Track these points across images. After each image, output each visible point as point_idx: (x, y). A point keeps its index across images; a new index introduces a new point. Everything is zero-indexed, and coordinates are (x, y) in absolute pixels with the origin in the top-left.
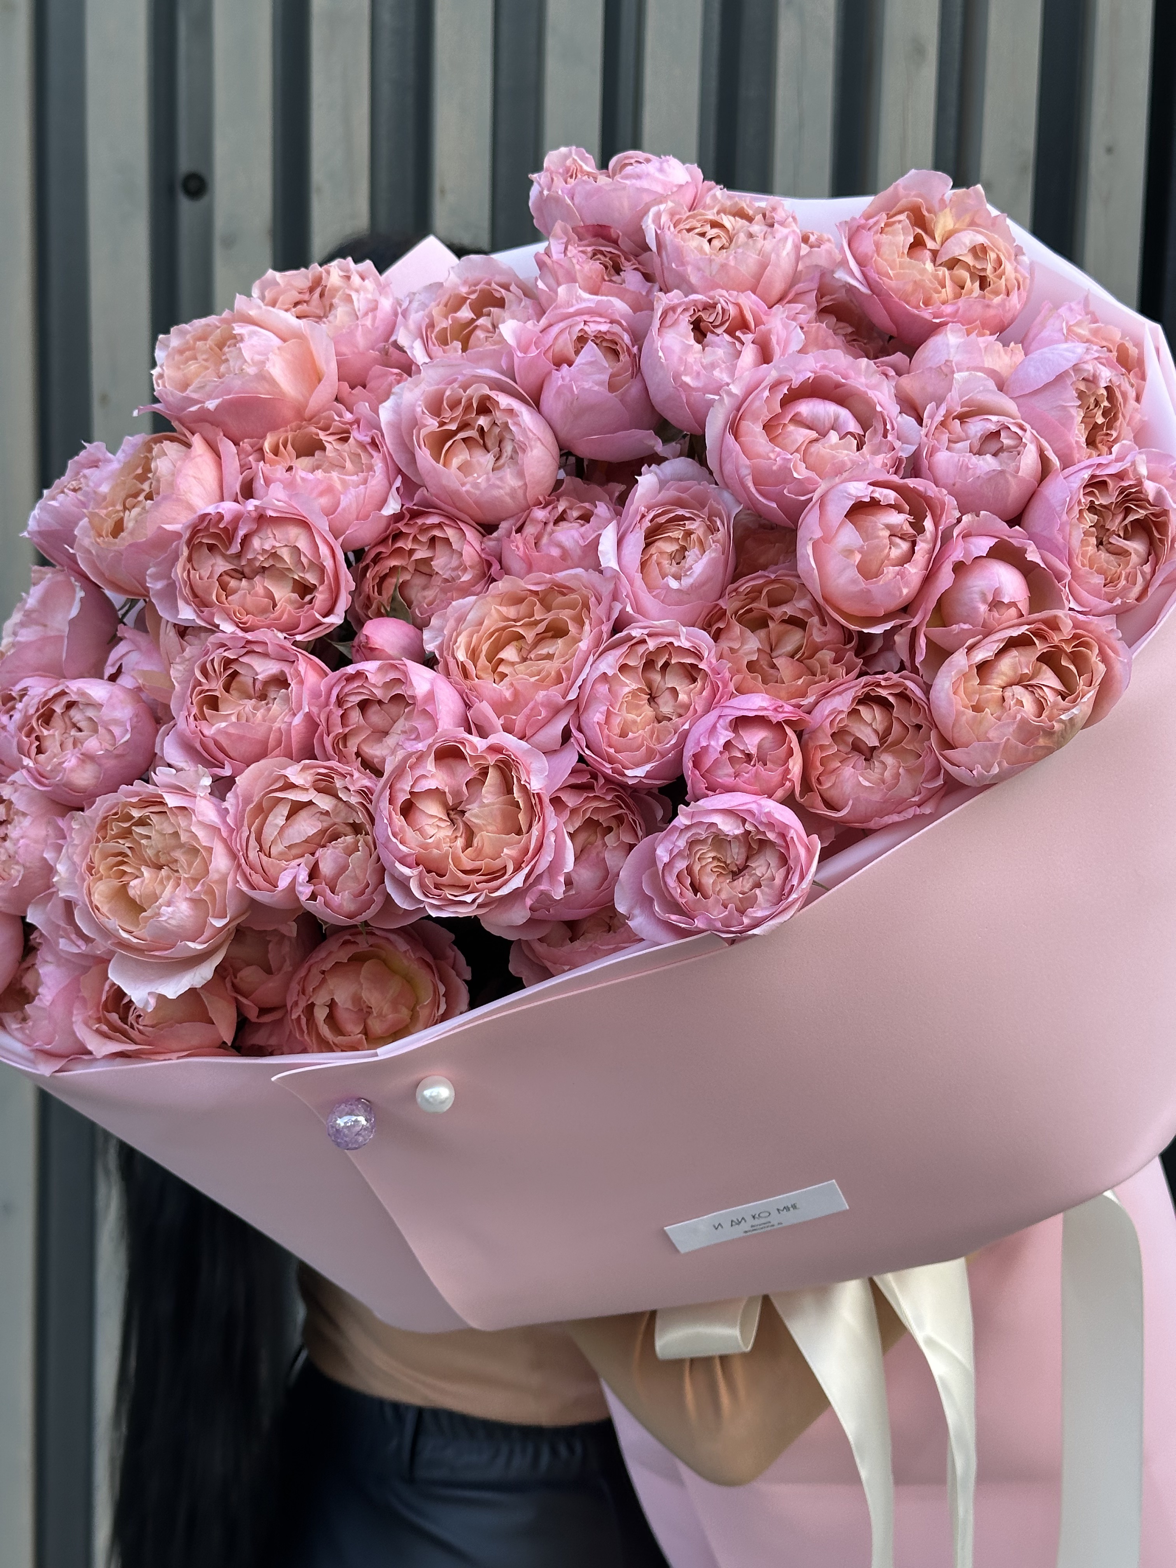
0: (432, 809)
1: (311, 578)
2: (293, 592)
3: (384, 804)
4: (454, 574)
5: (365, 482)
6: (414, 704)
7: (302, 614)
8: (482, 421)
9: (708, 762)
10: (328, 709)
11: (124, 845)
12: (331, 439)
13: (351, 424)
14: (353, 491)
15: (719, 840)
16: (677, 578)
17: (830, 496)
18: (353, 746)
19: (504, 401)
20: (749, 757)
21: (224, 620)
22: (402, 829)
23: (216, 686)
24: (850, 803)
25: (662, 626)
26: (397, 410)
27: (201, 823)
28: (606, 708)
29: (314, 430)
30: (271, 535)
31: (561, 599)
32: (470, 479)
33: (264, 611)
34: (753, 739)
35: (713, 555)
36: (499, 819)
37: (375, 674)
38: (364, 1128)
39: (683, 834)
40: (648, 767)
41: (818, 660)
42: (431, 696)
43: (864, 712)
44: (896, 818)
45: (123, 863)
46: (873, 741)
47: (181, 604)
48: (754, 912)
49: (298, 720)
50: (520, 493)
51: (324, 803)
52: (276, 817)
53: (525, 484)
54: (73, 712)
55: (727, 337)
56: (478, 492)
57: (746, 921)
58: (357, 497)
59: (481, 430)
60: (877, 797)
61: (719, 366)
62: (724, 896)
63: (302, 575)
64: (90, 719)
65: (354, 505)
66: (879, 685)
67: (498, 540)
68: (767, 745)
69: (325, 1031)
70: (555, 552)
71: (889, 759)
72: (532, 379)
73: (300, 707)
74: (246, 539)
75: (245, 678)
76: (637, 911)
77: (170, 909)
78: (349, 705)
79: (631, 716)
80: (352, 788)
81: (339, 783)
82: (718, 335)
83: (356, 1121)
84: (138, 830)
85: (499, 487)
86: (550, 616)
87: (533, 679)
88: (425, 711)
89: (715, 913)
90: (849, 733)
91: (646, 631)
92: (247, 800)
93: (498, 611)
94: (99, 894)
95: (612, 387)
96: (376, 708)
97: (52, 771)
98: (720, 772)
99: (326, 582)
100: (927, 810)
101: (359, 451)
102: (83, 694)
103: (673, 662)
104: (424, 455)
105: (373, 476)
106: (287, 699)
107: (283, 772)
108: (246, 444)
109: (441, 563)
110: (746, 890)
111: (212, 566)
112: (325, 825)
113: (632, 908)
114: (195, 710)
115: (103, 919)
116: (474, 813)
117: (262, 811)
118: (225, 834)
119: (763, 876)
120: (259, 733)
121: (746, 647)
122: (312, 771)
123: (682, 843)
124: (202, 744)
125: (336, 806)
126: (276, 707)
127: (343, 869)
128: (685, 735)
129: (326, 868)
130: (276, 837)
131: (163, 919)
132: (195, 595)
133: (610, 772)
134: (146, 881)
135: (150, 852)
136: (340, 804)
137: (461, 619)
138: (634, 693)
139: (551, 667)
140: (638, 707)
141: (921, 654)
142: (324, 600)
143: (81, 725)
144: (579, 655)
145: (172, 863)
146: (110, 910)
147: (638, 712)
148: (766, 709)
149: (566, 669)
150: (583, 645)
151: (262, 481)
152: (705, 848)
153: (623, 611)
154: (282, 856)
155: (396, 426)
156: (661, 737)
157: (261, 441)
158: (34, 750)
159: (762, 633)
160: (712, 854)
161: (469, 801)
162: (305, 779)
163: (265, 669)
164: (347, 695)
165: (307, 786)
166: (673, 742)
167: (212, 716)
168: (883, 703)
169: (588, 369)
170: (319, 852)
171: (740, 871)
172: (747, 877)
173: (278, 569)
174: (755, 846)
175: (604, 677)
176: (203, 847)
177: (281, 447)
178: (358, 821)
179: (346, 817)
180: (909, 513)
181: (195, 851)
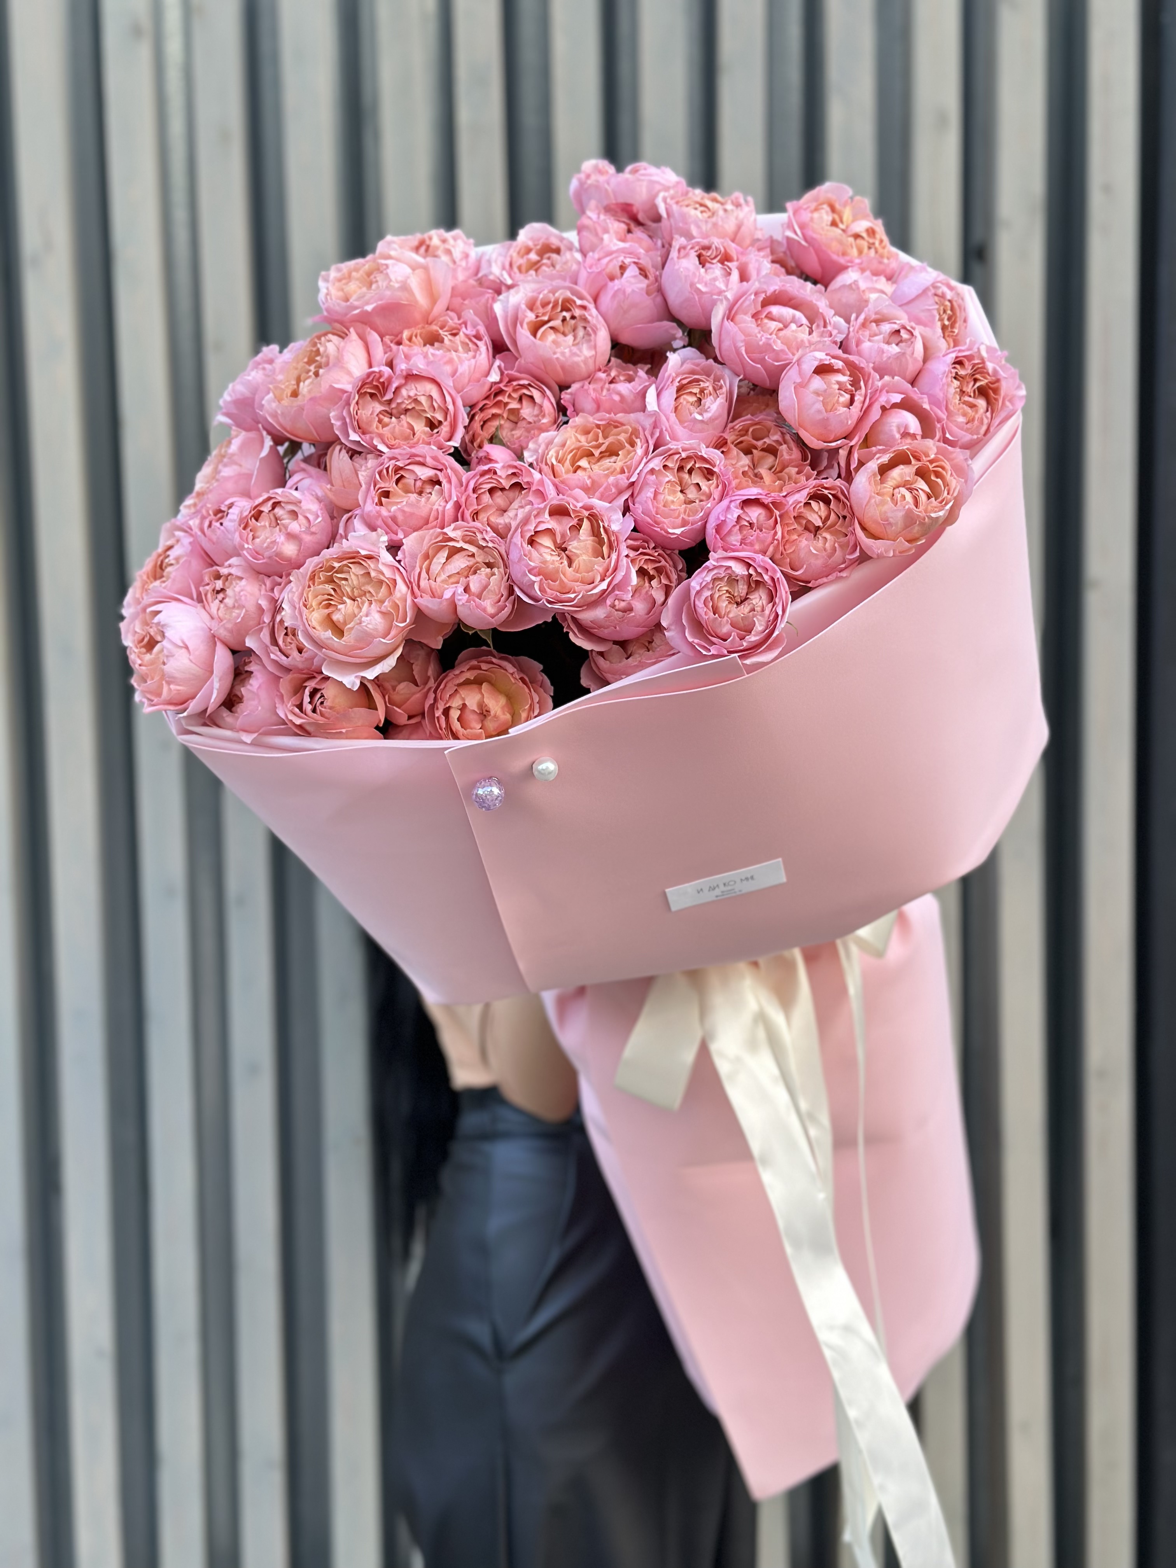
0: (548, 542)
1: (439, 416)
2: (427, 426)
3: (517, 539)
4: (536, 418)
5: (474, 358)
6: (529, 488)
7: (432, 439)
9: (724, 530)
10: (466, 495)
11: (329, 587)
12: (447, 334)
13: (459, 324)
15: (732, 580)
16: (701, 415)
17: (803, 359)
18: (483, 518)
19: (579, 301)
20: (751, 525)
21: (380, 443)
22: (530, 552)
23: (388, 485)
24: (805, 566)
25: (689, 444)
26: (507, 308)
28: (654, 490)
29: (434, 328)
30: (414, 387)
31: (616, 430)
33: (407, 438)
34: (755, 514)
35: (722, 401)
36: (590, 550)
37: (501, 471)
39: (709, 574)
40: (683, 529)
41: (786, 473)
43: (814, 504)
45: (328, 598)
46: (819, 524)
47: (351, 432)
49: (449, 504)
50: (590, 361)
51: (471, 549)
52: (438, 559)
54: (278, 509)
55: (719, 265)
58: (469, 367)
60: (821, 561)
61: (718, 279)
62: (734, 615)
63: (433, 415)
64: (292, 512)
65: (467, 372)
66: (824, 487)
68: (762, 518)
69: (456, 726)
71: (828, 536)
73: (450, 496)
74: (398, 389)
75: (410, 479)
76: (673, 627)
77: (368, 620)
78: (482, 491)
79: (670, 498)
80: (489, 541)
81: (480, 538)
82: (714, 264)
84: (339, 575)
86: (609, 440)
87: (605, 473)
90: (803, 517)
91: (678, 447)
92: (415, 552)
93: (577, 438)
96: (500, 491)
97: (266, 549)
98: (732, 537)
99: (449, 419)
101: (467, 341)
103: (697, 466)
104: (525, 336)
105: (480, 354)
106: (441, 492)
107: (442, 530)
108: (387, 339)
109: (527, 411)
110: (746, 612)
111: (373, 407)
112: (471, 563)
113: (670, 625)
114: (376, 500)
115: (320, 634)
116: (574, 547)
117: (429, 555)
118: (402, 572)
119: (758, 605)
120: (422, 512)
121: (740, 463)
123: (708, 579)
124: (383, 520)
125: (478, 551)
126: (434, 497)
127: (486, 586)
128: (708, 513)
129: (476, 586)
130: (440, 571)
131: (364, 624)
132: (360, 427)
133: (659, 531)
135: (348, 589)
136: (480, 550)
137: (549, 443)
138: (671, 484)
139: (616, 466)
140: (674, 493)
141: (854, 463)
142: (446, 432)
143: (285, 516)
144: (636, 459)
146: (323, 629)
147: (674, 496)
148: (761, 494)
149: (627, 467)
150: (638, 454)
151: (403, 357)
152: (723, 584)
154: (445, 582)
155: (505, 318)
156: (690, 512)
157: (399, 334)
159: (749, 455)
160: (726, 588)
161: (569, 540)
162: (457, 535)
163: (425, 473)
164: (481, 484)
165: (459, 538)
166: (700, 516)
167: (388, 502)
168: (825, 499)
169: (631, 283)
170: (470, 577)
171: (742, 602)
172: (746, 605)
173: (417, 410)
174: (753, 586)
175: (652, 471)
176: (387, 578)
177: (414, 338)
178: (492, 561)
179: (485, 559)
180: (850, 376)
181: (381, 582)
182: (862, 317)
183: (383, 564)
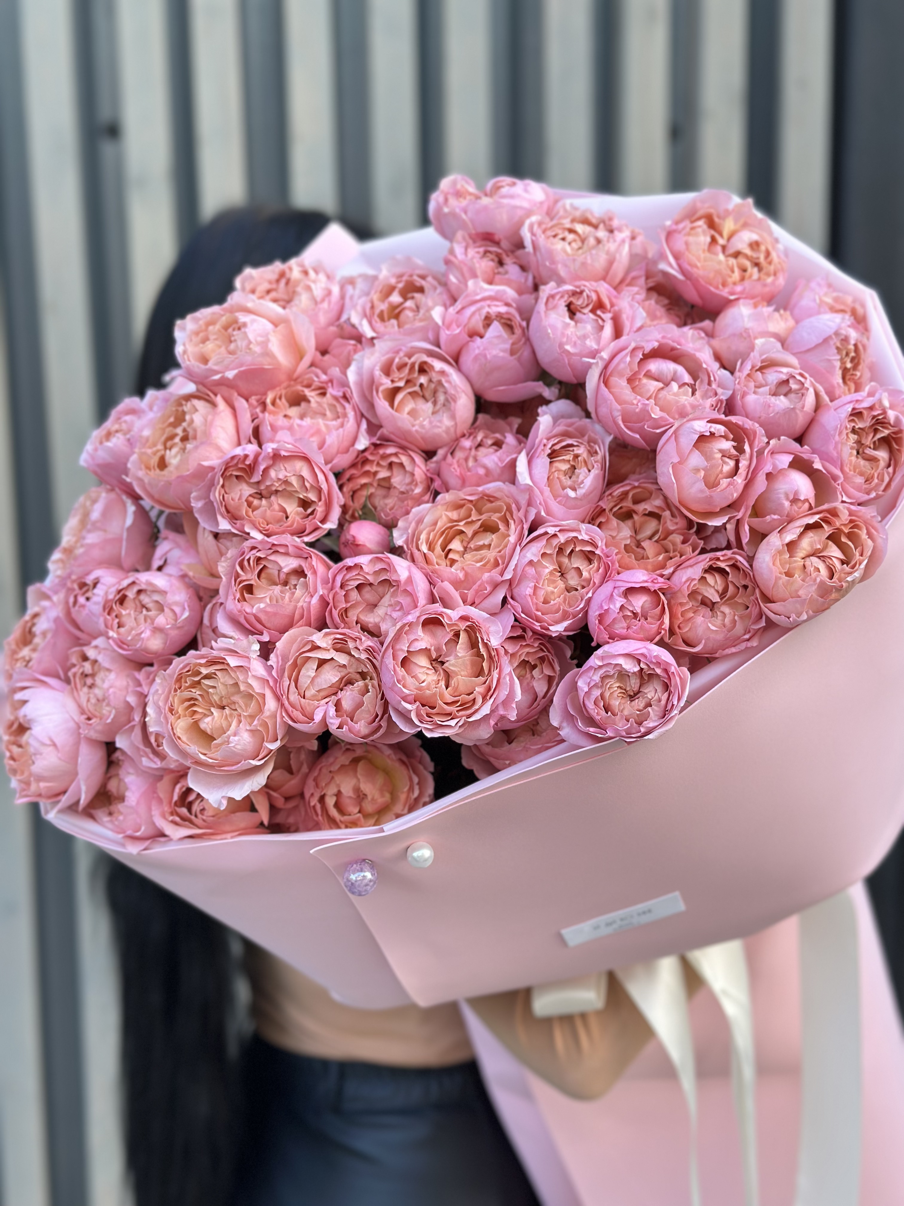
0: (423, 661)
1: (312, 496)
2: (299, 506)
3: (389, 661)
4: (408, 488)
5: (342, 425)
6: (398, 586)
7: (307, 522)
8: (423, 380)
9: (608, 620)
10: (334, 591)
11: (196, 693)
12: (313, 394)
13: (327, 383)
14: (335, 433)
15: (622, 675)
16: (574, 489)
17: (682, 431)
18: (353, 616)
19: (438, 365)
20: (635, 615)
21: (252, 529)
22: (403, 677)
23: (250, 577)
24: (703, 641)
25: (568, 525)
26: (359, 373)
27: (255, 677)
28: (533, 584)
29: (299, 388)
30: (283, 468)
31: (489, 505)
32: (417, 422)
33: (279, 523)
34: (639, 602)
35: (597, 472)
36: (469, 667)
37: (367, 565)
38: (371, 881)
39: (596, 672)
40: (566, 624)
41: (670, 541)
42: (410, 580)
43: (710, 579)
44: (733, 650)
45: (194, 705)
46: (716, 598)
47: (219, 518)
48: (648, 723)
49: (315, 600)
50: (452, 430)
51: (342, 659)
52: (308, 670)
53: (456, 424)
54: (143, 597)
55: (591, 316)
56: (423, 431)
57: (643, 730)
58: (338, 437)
59: (421, 385)
60: (720, 637)
61: (589, 337)
62: (626, 713)
63: (305, 495)
64: (157, 602)
65: (336, 443)
66: (718, 559)
67: (437, 462)
68: (647, 605)
69: (334, 812)
70: (481, 471)
71: (726, 610)
72: (454, 348)
73: (316, 591)
74: (266, 471)
75: (273, 570)
76: (565, 725)
77: (236, 738)
78: (350, 587)
79: (550, 589)
80: (361, 648)
81: (351, 645)
82: (584, 314)
83: (364, 876)
84: (206, 682)
85: (439, 427)
86: (484, 517)
87: (478, 565)
88: (405, 591)
89: (620, 725)
90: (699, 594)
91: (558, 529)
92: (285, 659)
93: (447, 516)
94: (180, 729)
95: (512, 353)
96: (368, 588)
97: (132, 640)
98: (617, 626)
99: (323, 499)
100: (754, 643)
101: (335, 403)
102: (149, 584)
103: (577, 549)
104: (382, 405)
105: (348, 421)
106: (306, 586)
107: (311, 638)
108: (253, 400)
109: (398, 480)
110: (641, 708)
111: (241, 490)
112: (343, 674)
113: (561, 722)
114: (238, 595)
115: (184, 746)
116: (451, 663)
117: (297, 666)
118: (271, 684)
119: (653, 698)
120: (288, 610)
121: (621, 534)
122: (332, 637)
123: (597, 678)
124: (246, 619)
125: (350, 660)
126: (298, 592)
127: (360, 705)
128: (589, 600)
129: (347, 705)
130: (309, 685)
131: (231, 745)
132: (228, 511)
133: (539, 628)
134: (216, 719)
135: (216, 698)
136: (352, 659)
137: (420, 521)
138: (551, 573)
139: (491, 555)
140: (554, 582)
141: (746, 537)
142: (321, 512)
143: (150, 605)
144: (510, 546)
145: (231, 704)
146: (188, 739)
147: (554, 585)
148: (646, 582)
149: (501, 557)
150: (512, 539)
151: (269, 428)
152: (612, 681)
153: (538, 514)
154: (314, 698)
155: (360, 384)
156: (571, 602)
157: (264, 397)
158: (115, 626)
159: (629, 523)
160: (617, 685)
161: (446, 655)
162: (327, 643)
163: (288, 564)
164: (347, 580)
165: (329, 647)
166: (581, 606)
167: (250, 598)
168: (722, 572)
169: (495, 341)
170: (340, 695)
171: (635, 697)
172: (640, 700)
173: (288, 491)
174: (646, 680)
175: (531, 563)
176: (257, 693)
177: (278, 401)
178: (365, 670)
179: (357, 668)
180: (733, 440)
181: (251, 696)
182: (749, 367)
183: (254, 676)
